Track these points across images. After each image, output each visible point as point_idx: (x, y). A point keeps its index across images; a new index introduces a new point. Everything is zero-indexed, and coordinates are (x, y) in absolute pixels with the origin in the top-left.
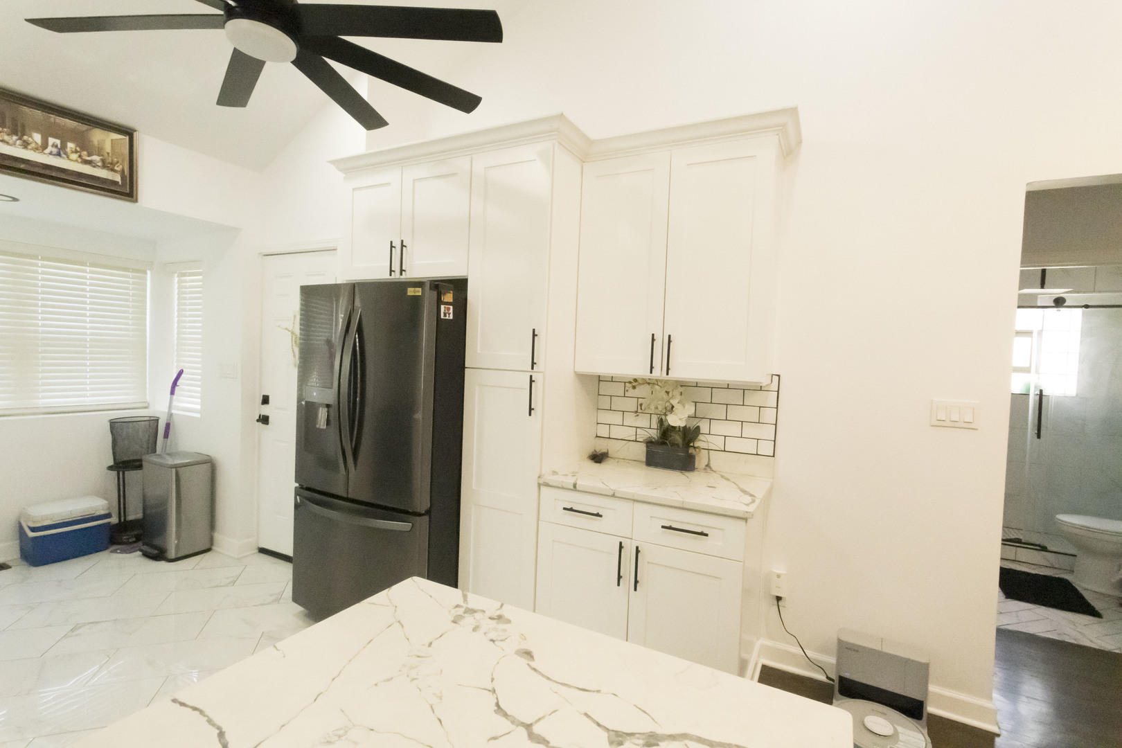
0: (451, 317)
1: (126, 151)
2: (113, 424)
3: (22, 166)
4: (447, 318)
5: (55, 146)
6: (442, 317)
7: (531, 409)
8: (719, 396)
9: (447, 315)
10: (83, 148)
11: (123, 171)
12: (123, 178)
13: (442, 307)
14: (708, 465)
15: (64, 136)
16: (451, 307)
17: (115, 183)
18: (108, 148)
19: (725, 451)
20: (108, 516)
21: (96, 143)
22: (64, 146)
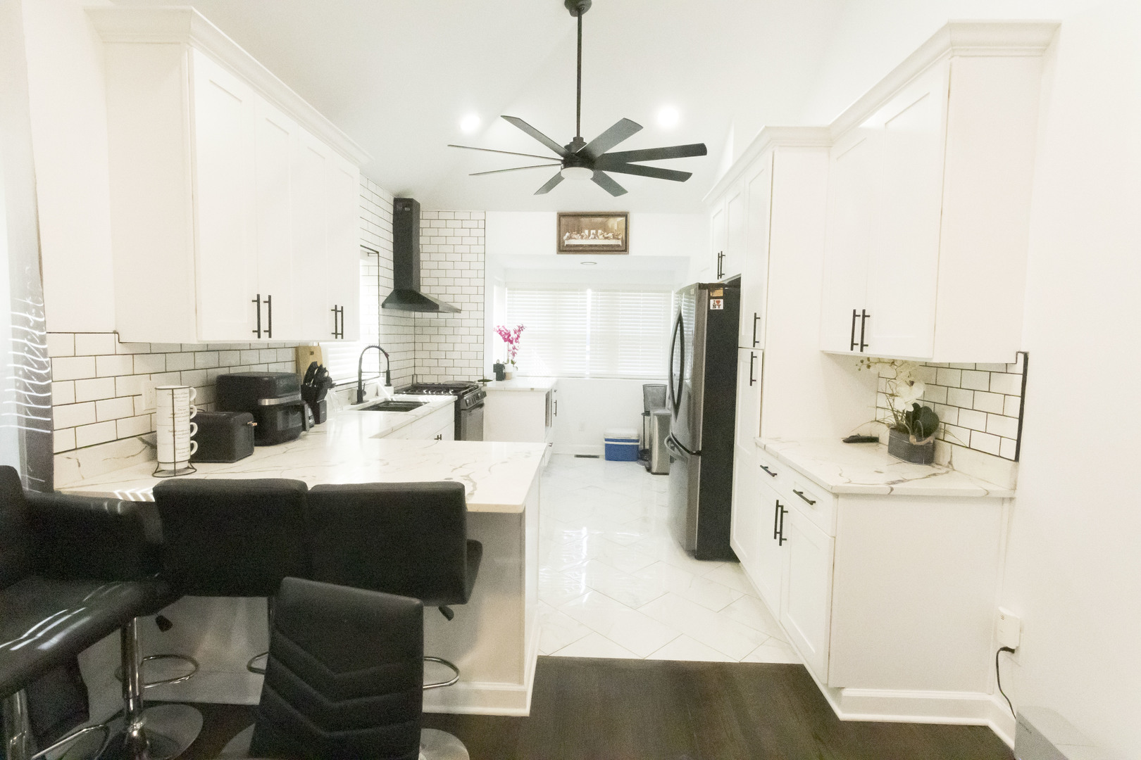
0: (722, 308)
1: (624, 227)
2: (644, 387)
3: (581, 248)
4: (717, 308)
5: (593, 234)
6: (711, 308)
7: (752, 380)
8: (971, 380)
9: (717, 307)
10: (605, 231)
11: (622, 238)
12: (622, 242)
13: (712, 301)
14: (950, 463)
15: (596, 227)
16: (722, 301)
17: (618, 246)
18: (616, 228)
19: (969, 448)
20: (637, 441)
21: (610, 226)
22: (597, 232)
